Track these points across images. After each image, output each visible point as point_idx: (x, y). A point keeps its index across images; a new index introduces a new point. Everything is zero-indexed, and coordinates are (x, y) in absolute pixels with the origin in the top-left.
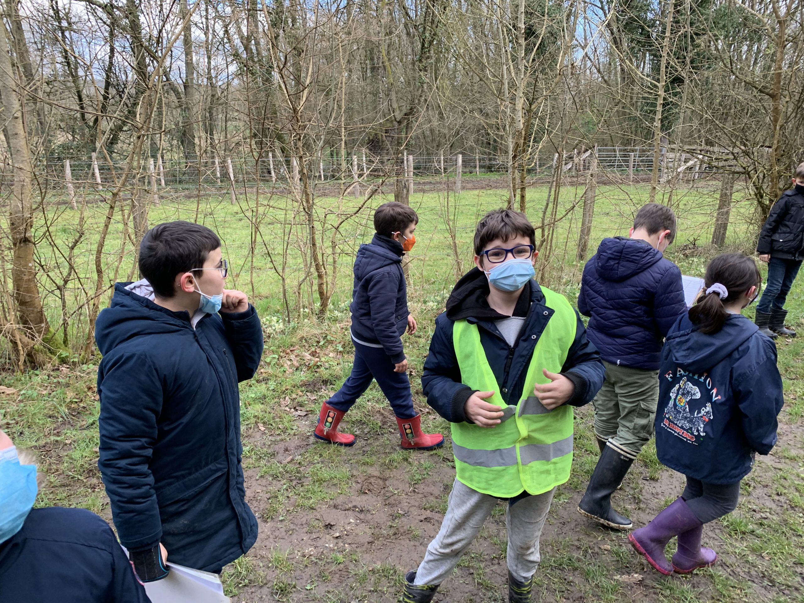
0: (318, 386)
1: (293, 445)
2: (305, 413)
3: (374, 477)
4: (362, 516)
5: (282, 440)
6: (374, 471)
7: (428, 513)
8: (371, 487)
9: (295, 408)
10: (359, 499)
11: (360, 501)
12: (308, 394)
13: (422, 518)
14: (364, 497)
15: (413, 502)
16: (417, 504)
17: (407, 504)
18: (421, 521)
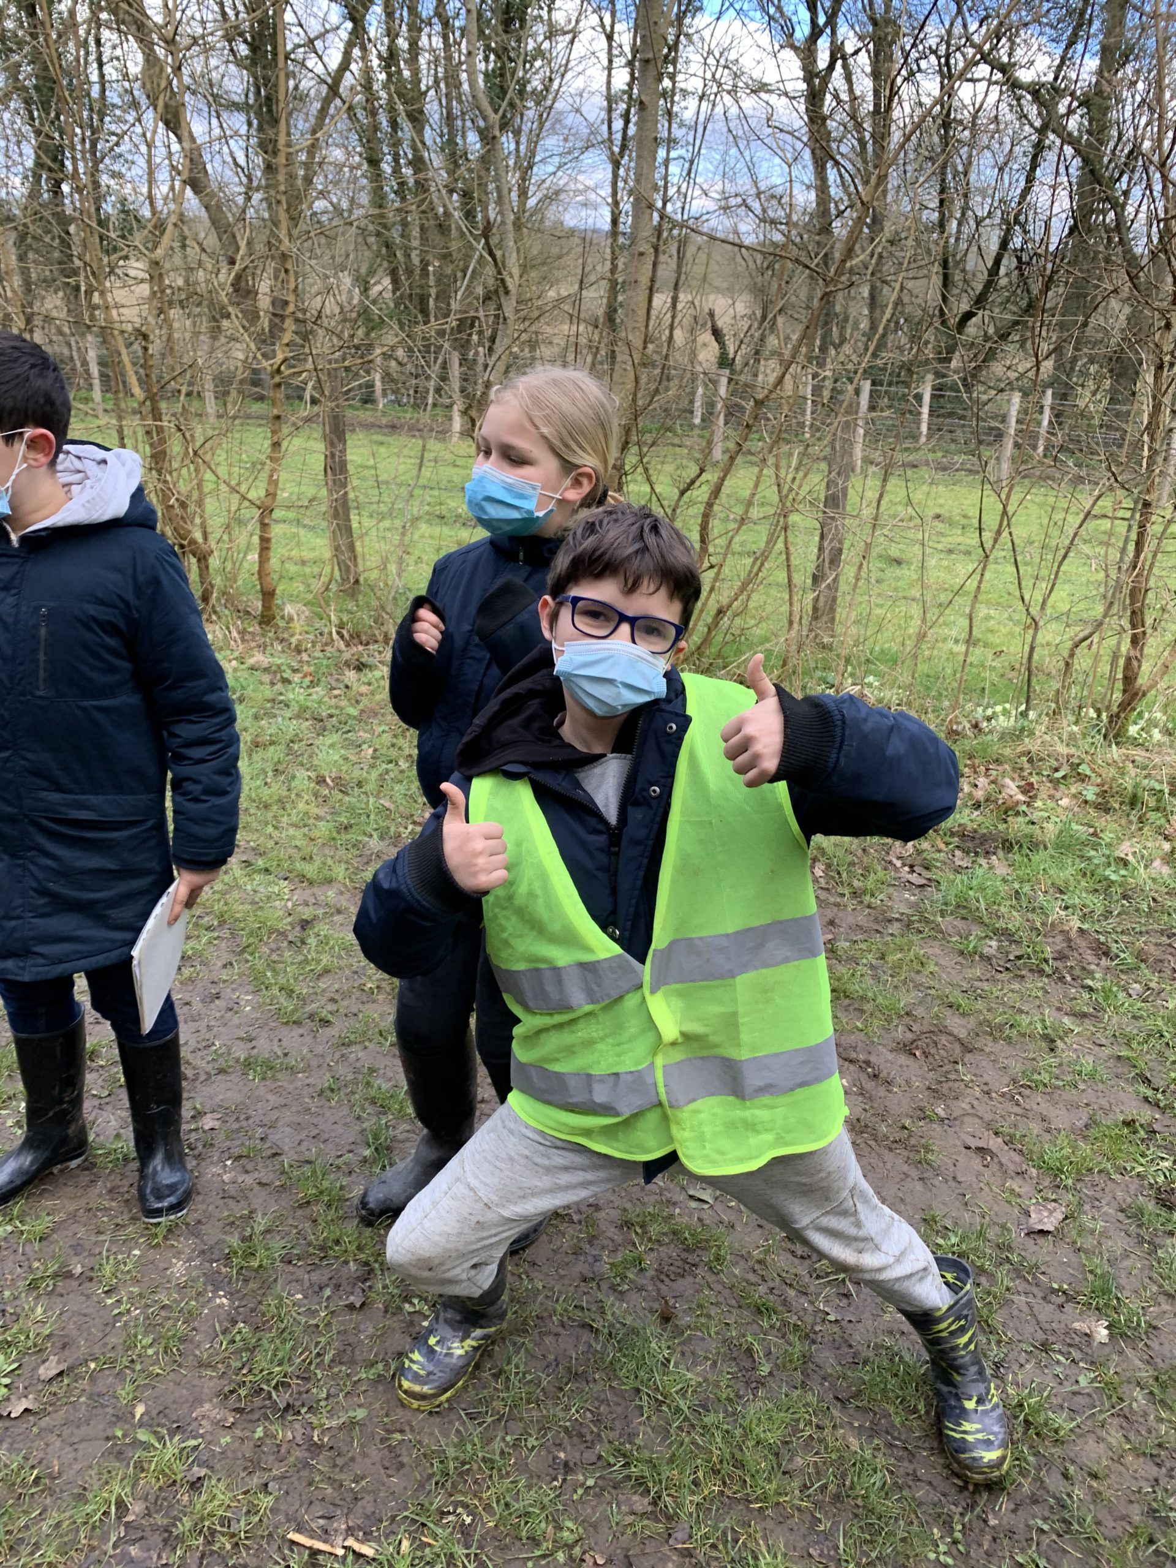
0: (990, 846)
1: (851, 920)
2: (924, 882)
3: (950, 1034)
4: (869, 1085)
5: (837, 905)
6: (957, 1025)
7: (995, 1143)
8: (933, 1051)
9: (911, 866)
10: (890, 1056)
11: (888, 1061)
12: (958, 853)
13: (974, 1143)
14: (903, 1059)
15: (983, 1110)
16: (988, 1117)
17: (968, 1107)
18: (968, 1148)
